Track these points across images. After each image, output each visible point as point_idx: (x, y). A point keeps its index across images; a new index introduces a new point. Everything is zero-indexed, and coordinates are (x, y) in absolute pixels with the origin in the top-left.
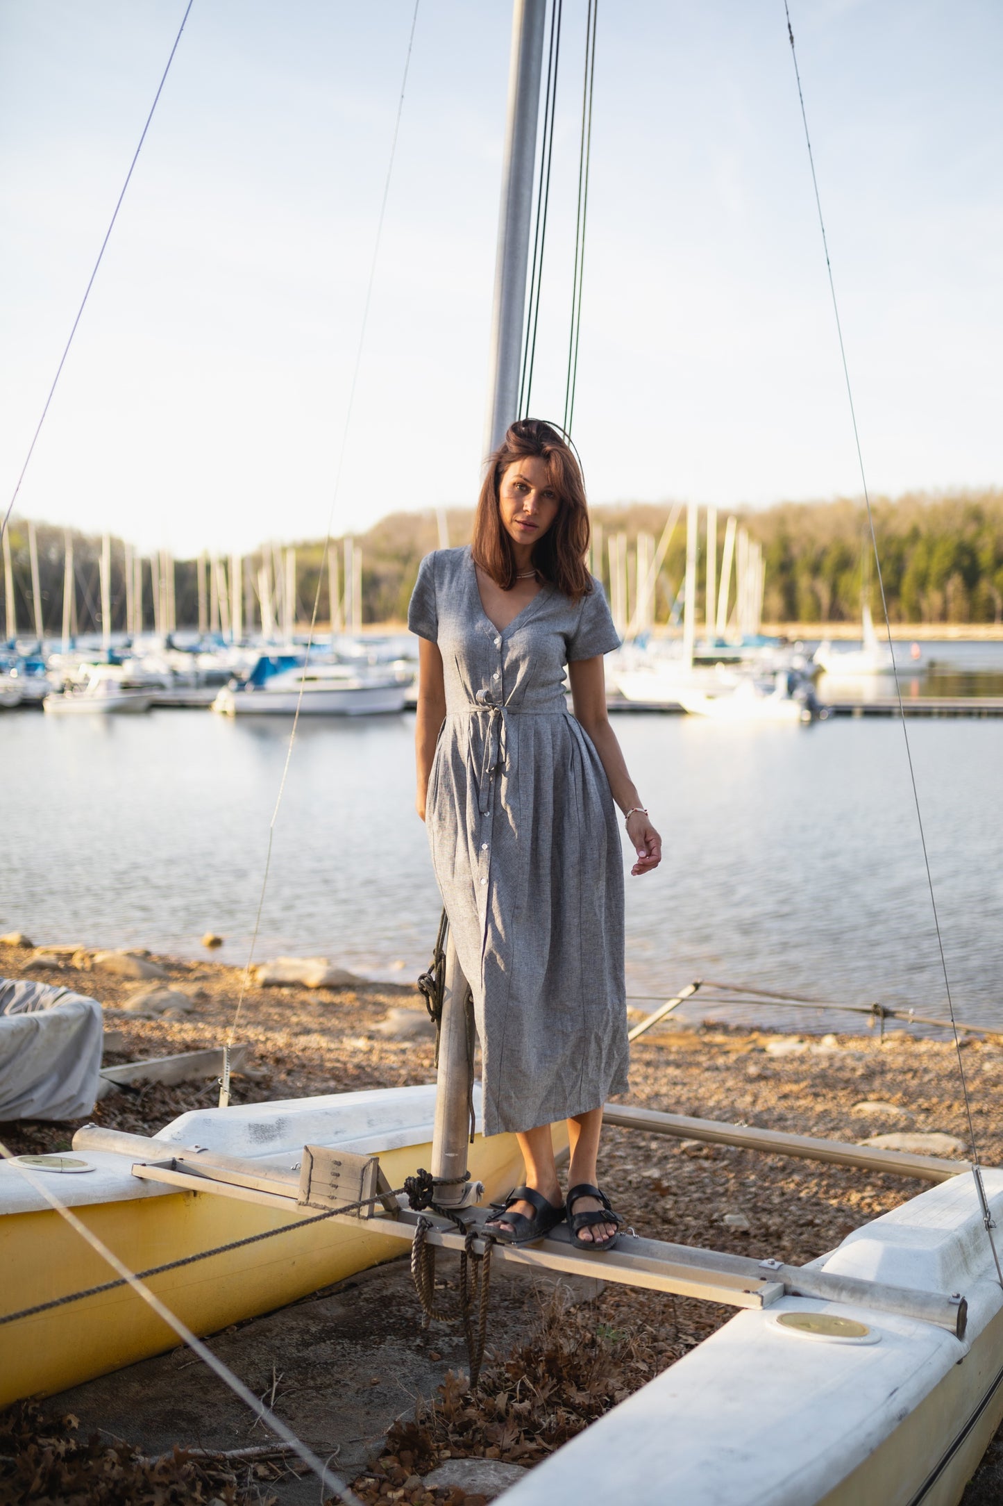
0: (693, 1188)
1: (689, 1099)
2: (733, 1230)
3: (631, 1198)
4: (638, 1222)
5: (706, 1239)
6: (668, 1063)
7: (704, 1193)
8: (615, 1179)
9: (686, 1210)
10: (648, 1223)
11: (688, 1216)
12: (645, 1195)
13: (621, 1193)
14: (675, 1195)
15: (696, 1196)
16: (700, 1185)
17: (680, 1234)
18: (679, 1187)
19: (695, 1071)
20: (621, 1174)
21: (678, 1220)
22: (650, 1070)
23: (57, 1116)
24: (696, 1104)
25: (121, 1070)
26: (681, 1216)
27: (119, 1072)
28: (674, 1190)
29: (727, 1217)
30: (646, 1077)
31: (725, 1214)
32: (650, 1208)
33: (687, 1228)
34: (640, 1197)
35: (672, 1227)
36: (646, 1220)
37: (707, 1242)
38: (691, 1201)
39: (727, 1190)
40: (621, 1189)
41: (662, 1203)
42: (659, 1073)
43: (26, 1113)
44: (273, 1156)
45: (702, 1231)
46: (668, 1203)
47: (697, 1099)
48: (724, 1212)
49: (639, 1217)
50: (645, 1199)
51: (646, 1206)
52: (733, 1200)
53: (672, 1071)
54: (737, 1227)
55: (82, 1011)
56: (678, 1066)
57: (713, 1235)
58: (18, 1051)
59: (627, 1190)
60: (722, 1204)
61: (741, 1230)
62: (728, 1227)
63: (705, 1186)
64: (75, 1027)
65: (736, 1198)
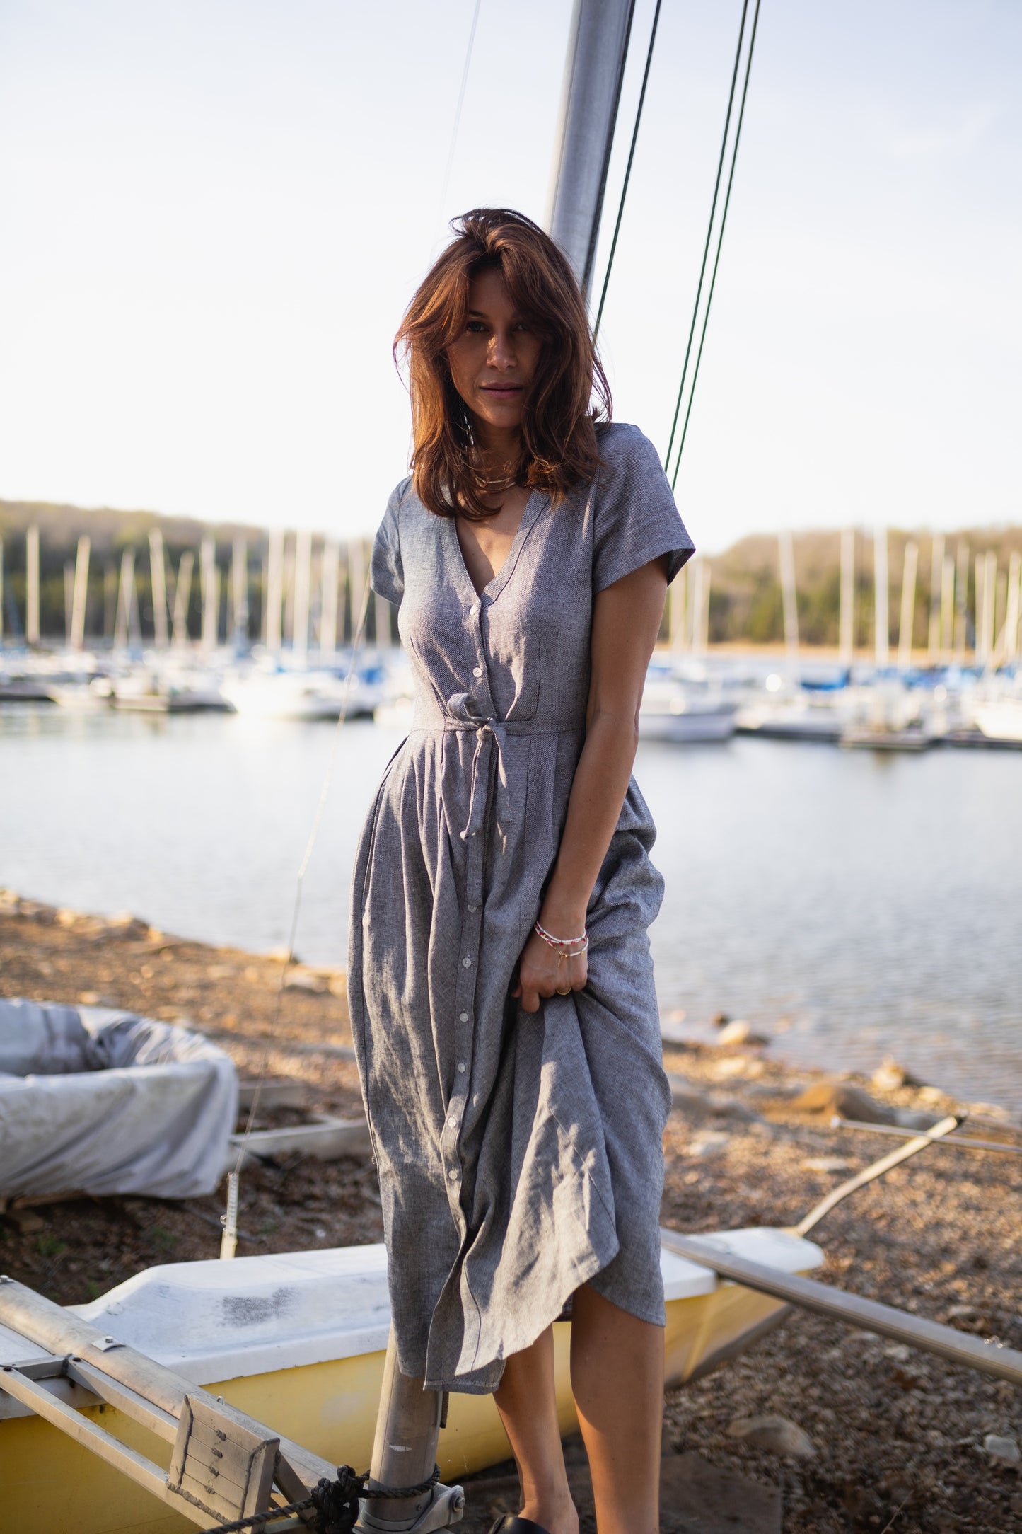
0: (950, 1382)
1: (980, 1234)
2: (993, 1463)
3: (860, 1389)
4: (860, 1430)
5: (953, 1473)
6: (966, 1176)
7: (966, 1391)
8: (845, 1355)
9: (933, 1418)
10: (876, 1433)
11: (935, 1428)
12: (880, 1386)
13: (850, 1378)
14: (924, 1390)
15: (952, 1396)
16: (962, 1377)
17: (916, 1458)
18: (931, 1378)
19: (999, 1191)
20: (856, 1348)
21: (918, 1433)
22: (940, 1186)
23: (166, 1192)
24: (988, 1242)
25: (262, 1140)
26: (924, 1428)
27: (260, 1141)
28: (924, 1383)
29: (989, 1439)
30: (930, 1195)
31: (987, 1433)
32: (881, 1410)
33: (929, 1448)
34: (874, 1388)
35: (907, 1445)
36: (872, 1428)
37: (953, 1478)
38: (944, 1404)
39: (997, 1392)
40: (850, 1372)
41: (901, 1403)
42: (951, 1190)
43: (124, 1187)
44: (247, 1350)
45: (948, 1457)
46: (910, 1403)
47: (991, 1234)
48: (987, 1429)
49: (865, 1422)
50: (879, 1392)
51: (878, 1404)
52: (1004, 1410)
53: (970, 1190)
54: (1001, 1459)
55: (203, 1071)
56: (978, 1180)
57: (963, 1467)
58: (108, 1116)
59: (858, 1373)
60: (987, 1415)
61: (1006, 1465)
62: (988, 1456)
63: (969, 1380)
64: (191, 1091)
65: (1009, 1406)
